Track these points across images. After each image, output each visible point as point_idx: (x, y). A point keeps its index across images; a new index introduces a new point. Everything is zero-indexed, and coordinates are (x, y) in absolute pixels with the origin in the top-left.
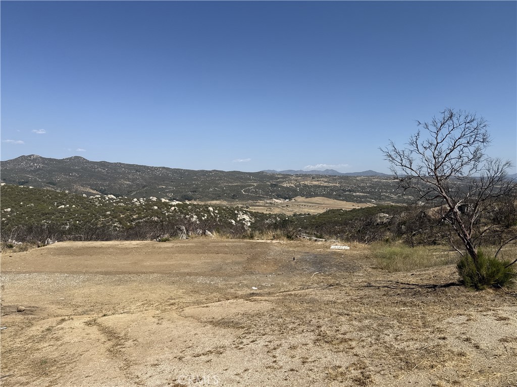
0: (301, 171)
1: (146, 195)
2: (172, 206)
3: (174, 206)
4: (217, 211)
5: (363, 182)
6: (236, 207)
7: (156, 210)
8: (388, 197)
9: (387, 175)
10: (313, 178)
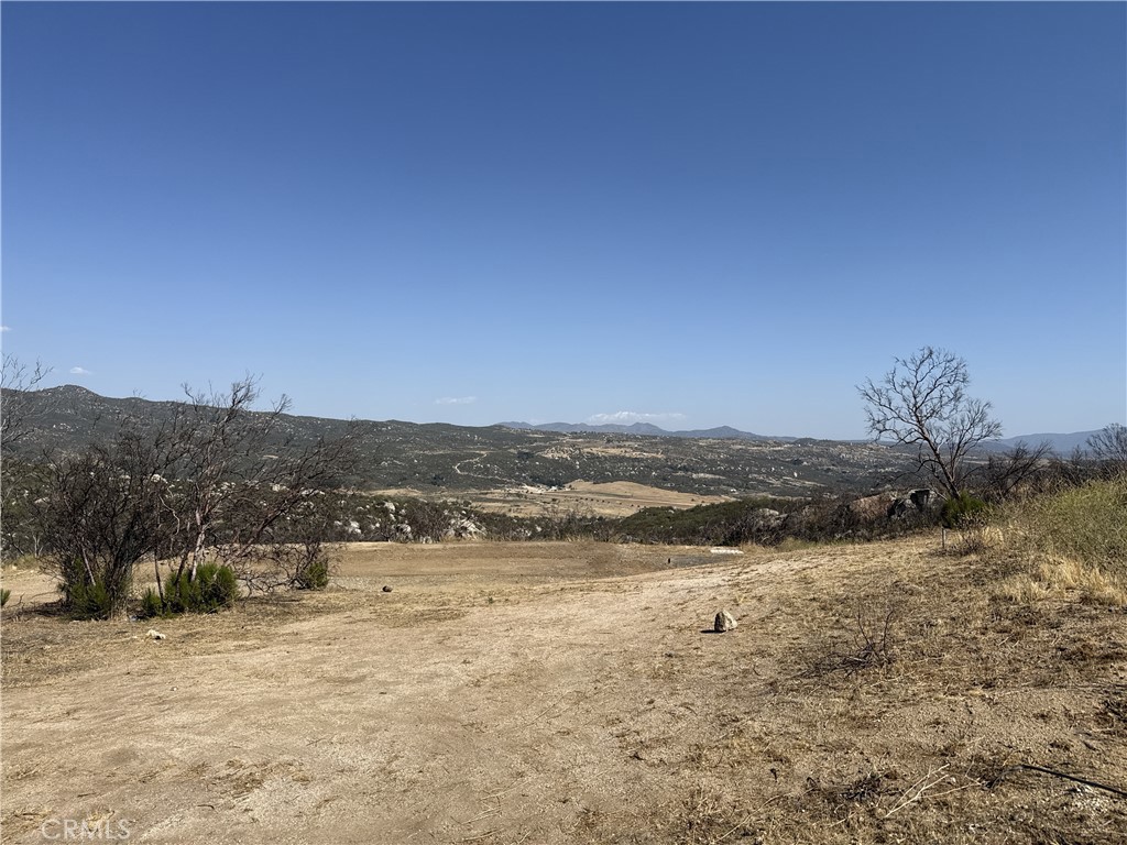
0: (583, 425)
5: (712, 452)
6: (444, 503)
8: (762, 482)
9: (760, 437)
10: (609, 441)
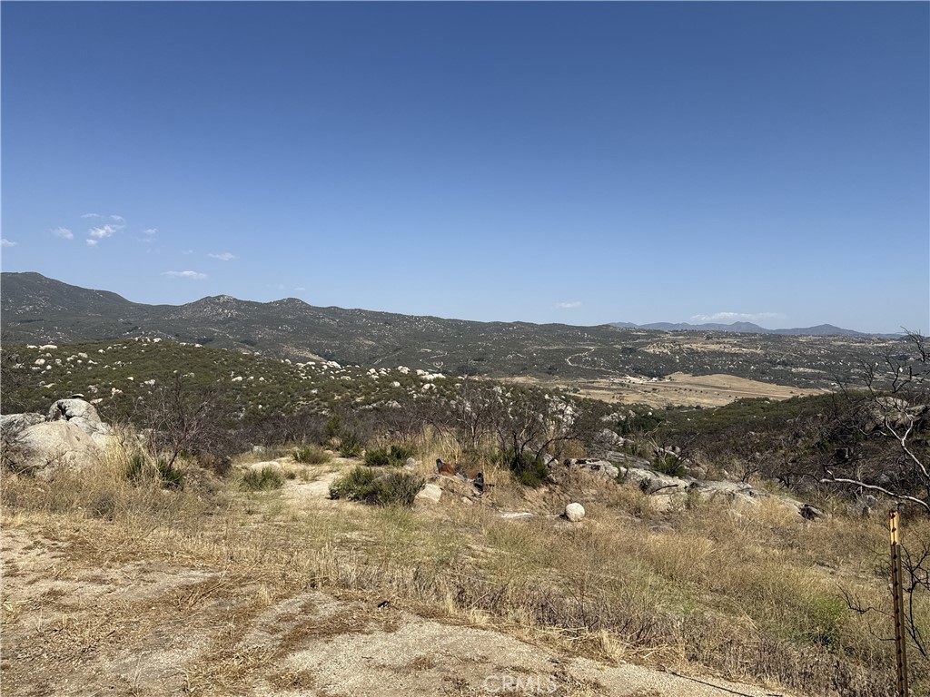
2: (425, 382)
3: (430, 382)
4: (508, 395)
5: (812, 347)
6: (554, 390)
7: (397, 388)
9: (863, 334)
10: (708, 338)
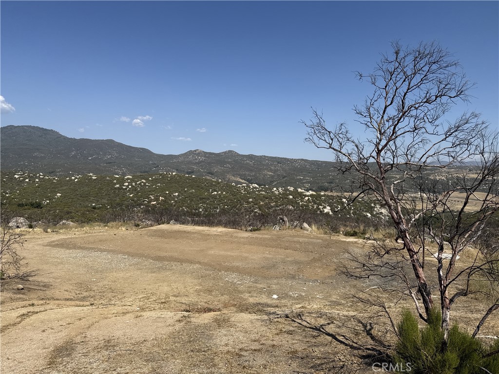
1: (285, 185)
2: (306, 196)
3: (308, 196)
7: (291, 199)
